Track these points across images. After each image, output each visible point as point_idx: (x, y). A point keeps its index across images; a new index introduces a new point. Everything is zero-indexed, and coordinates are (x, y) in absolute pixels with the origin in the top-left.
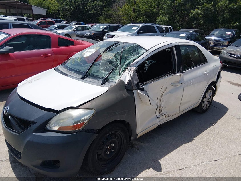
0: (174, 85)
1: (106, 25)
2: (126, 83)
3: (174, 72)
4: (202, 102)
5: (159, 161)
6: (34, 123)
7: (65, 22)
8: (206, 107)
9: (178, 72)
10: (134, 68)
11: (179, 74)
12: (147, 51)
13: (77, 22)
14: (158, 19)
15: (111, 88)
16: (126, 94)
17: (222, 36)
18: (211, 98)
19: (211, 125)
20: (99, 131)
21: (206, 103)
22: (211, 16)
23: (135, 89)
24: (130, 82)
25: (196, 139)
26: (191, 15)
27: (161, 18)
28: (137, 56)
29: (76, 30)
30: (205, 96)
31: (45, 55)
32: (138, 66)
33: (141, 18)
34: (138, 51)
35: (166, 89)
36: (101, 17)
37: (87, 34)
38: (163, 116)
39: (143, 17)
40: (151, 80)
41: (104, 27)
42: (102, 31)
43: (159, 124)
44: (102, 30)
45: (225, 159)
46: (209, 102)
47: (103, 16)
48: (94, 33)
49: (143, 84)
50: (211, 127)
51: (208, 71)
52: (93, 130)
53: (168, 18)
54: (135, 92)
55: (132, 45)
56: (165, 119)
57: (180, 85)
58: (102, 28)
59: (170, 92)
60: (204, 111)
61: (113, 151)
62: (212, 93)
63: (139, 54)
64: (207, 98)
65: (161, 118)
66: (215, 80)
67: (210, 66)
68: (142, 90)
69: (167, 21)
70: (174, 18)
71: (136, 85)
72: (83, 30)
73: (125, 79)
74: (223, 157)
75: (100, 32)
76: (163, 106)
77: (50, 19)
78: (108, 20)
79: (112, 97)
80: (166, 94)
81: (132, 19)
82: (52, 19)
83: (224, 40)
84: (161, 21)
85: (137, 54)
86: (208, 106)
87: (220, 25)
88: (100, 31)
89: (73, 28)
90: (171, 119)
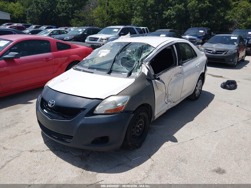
0: (177, 76)
1: (85, 28)
2: (146, 74)
3: (175, 65)
4: (195, 90)
5: (174, 135)
6: (83, 109)
7: (34, 27)
8: (198, 95)
9: (179, 65)
10: (148, 63)
11: (180, 66)
12: (155, 48)
13: (47, 26)
14: (133, 21)
15: (137, 79)
16: (148, 83)
17: (196, 35)
18: (201, 87)
19: (204, 108)
20: (134, 112)
21: (197, 92)
22: (183, 16)
23: (153, 79)
24: (148, 73)
25: (196, 119)
26: (164, 16)
27: (136, 20)
28: (148, 53)
29: (52, 35)
30: (197, 86)
31: (47, 59)
32: (150, 61)
33: (115, 20)
34: (148, 49)
35: (171, 79)
36: (72, 20)
37: (66, 38)
38: (170, 102)
39: (118, 19)
40: (162, 72)
41: (83, 30)
42: (81, 35)
43: (167, 109)
44: (81, 33)
45: (222, 129)
46: (200, 90)
47: (74, 19)
48: (73, 37)
49: (156, 75)
50: (205, 109)
51: (199, 64)
52: (130, 111)
53: (142, 19)
54: (153, 81)
55: (143, 44)
56: (171, 105)
57: (181, 75)
58: (81, 31)
59: (174, 82)
60: (197, 98)
61: (141, 129)
62: (201, 82)
63: (149, 51)
64: (198, 87)
65: (169, 103)
66: (203, 71)
67: (199, 60)
68: (158, 79)
69: (142, 23)
70: (149, 19)
71: (154, 75)
72: (60, 34)
73: (145, 71)
74: (220, 129)
75: (80, 36)
76: (169, 94)
77: (17, 24)
78: (81, 23)
79: (139, 86)
80: (171, 84)
81: (106, 21)
82: (18, 24)
83: (198, 38)
84: (136, 23)
85: (148, 51)
86: (199, 94)
87: (191, 24)
88: (79, 34)
89: (49, 32)
90: (175, 104)
